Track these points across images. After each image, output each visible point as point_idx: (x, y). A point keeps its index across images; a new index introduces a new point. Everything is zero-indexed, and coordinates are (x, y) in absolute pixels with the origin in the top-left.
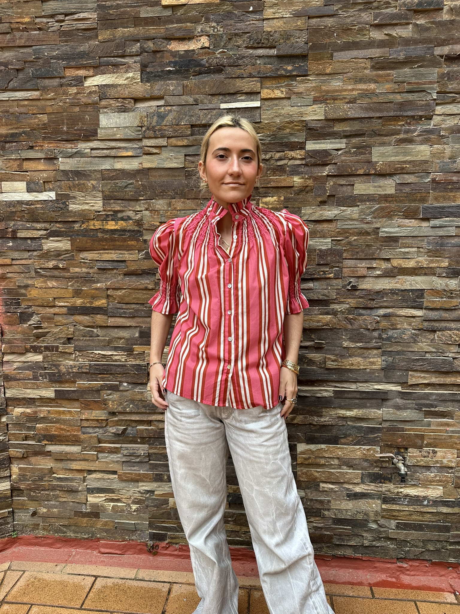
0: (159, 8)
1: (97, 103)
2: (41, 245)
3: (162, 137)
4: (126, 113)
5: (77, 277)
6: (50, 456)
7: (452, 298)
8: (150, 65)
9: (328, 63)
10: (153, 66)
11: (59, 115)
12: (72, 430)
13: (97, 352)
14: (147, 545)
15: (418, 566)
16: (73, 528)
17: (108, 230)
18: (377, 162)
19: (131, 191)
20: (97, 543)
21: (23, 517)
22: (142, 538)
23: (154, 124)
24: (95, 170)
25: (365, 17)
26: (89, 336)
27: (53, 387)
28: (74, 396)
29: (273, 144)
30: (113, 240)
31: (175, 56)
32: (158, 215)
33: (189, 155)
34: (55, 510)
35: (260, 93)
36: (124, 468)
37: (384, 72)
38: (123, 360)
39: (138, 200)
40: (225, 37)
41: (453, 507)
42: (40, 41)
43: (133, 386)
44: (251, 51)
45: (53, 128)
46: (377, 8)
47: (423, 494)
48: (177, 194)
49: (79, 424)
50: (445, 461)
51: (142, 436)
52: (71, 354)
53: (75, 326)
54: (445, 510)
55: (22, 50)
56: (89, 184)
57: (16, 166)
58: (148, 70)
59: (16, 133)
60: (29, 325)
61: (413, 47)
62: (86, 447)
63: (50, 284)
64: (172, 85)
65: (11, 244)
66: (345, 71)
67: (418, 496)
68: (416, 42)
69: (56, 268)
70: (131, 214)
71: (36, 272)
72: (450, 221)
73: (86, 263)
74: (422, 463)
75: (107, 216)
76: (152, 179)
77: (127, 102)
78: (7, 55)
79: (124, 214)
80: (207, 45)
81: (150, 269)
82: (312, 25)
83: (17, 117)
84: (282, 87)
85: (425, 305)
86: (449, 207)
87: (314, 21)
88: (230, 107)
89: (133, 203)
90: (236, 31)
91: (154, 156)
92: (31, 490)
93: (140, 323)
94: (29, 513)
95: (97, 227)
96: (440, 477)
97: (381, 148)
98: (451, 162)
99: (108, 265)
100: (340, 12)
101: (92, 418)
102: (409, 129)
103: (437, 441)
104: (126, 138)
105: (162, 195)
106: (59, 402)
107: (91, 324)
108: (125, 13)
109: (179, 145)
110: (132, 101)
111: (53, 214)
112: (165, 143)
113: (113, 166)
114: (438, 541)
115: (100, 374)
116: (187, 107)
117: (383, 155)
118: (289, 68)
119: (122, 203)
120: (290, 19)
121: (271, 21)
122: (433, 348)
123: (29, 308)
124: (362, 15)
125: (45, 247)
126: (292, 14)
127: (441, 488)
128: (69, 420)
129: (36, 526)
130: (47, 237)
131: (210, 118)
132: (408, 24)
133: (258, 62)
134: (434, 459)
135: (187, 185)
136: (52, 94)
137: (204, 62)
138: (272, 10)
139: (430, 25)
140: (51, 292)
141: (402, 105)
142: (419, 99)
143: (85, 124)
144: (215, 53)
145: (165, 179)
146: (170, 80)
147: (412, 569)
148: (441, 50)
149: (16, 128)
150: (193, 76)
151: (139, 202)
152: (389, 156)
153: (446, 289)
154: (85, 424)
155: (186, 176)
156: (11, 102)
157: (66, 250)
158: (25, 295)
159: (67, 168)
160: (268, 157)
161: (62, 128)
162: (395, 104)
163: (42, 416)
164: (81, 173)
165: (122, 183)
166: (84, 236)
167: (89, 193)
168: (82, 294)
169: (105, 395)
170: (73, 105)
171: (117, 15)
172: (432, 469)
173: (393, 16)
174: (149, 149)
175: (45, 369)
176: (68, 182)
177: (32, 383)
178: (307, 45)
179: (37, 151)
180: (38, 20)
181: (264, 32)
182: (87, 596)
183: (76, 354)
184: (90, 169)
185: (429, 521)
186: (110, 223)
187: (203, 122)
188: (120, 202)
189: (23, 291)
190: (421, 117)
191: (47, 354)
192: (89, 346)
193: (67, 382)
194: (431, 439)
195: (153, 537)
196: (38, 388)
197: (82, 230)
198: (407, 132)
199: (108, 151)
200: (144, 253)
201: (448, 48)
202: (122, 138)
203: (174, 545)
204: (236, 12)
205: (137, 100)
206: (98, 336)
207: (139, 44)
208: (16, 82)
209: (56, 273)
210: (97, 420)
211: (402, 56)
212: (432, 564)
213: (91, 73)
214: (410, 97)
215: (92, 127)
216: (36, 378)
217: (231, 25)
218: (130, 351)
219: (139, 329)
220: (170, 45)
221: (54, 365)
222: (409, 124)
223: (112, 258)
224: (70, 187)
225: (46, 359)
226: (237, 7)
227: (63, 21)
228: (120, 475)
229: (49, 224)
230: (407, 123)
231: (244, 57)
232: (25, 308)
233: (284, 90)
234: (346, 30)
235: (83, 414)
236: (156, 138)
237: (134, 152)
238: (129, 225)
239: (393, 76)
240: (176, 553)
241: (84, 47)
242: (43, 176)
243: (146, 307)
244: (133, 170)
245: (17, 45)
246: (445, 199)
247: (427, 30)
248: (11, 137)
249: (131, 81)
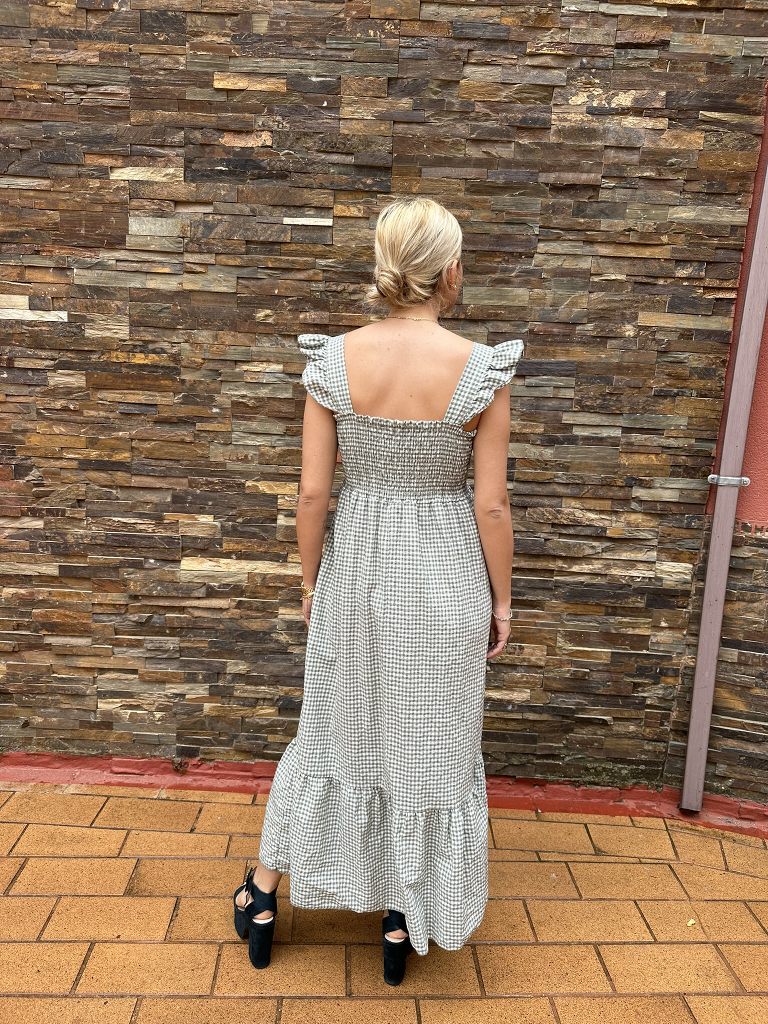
0: (209, 90)
1: (126, 203)
2: (46, 378)
3: (209, 252)
4: (164, 219)
5: (93, 423)
6: (50, 650)
7: (547, 469)
8: (197, 160)
9: (416, 180)
10: (200, 162)
11: (75, 214)
12: (80, 617)
13: (116, 519)
14: (173, 763)
15: (500, 784)
16: (78, 742)
17: (136, 364)
18: (468, 305)
19: (166, 318)
20: (108, 761)
21: (11, 729)
22: (167, 753)
23: (199, 235)
24: (121, 288)
25: (461, 128)
26: (106, 498)
27: (57, 562)
28: (85, 574)
29: (347, 273)
30: (142, 377)
31: (228, 153)
32: (200, 349)
33: (243, 278)
34: (54, 719)
35: (332, 208)
36: (147, 666)
37: (480, 197)
38: (150, 530)
39: (175, 329)
40: (291, 135)
41: (541, 714)
42: (53, 116)
43: (161, 563)
44: (323, 156)
45: (67, 230)
46: (475, 119)
47: (507, 697)
48: (226, 325)
49: (90, 610)
50: (533, 658)
51: (172, 626)
52: (81, 520)
53: (87, 484)
54: (531, 716)
55: (28, 125)
56: (113, 305)
57: (15, 274)
58: (194, 166)
59: (17, 232)
60: (27, 481)
61: (515, 170)
62: (98, 639)
63: (56, 430)
64: (223, 189)
65: (5, 376)
66: (435, 192)
67: (501, 700)
68: (518, 165)
69: (65, 409)
70: (166, 345)
71: (39, 413)
72: (548, 380)
73: (104, 404)
74: (507, 661)
75: (135, 346)
76: (195, 304)
77: (165, 205)
78: (8, 129)
79: (157, 345)
80: (269, 143)
81: (188, 417)
82: (398, 132)
83: (19, 211)
84: (359, 203)
85: (516, 476)
86: (548, 363)
87: (400, 127)
88: (295, 223)
89: (168, 332)
90: (306, 130)
91: (197, 276)
92: (22, 693)
93: (173, 484)
94: (19, 723)
95: (121, 360)
96: (527, 678)
97: (474, 288)
98: (553, 310)
99: (133, 408)
100: (432, 119)
101: (108, 602)
102: (506, 268)
103: (525, 635)
104: (162, 250)
105: (206, 324)
106: (64, 581)
107: (109, 483)
108: (166, 91)
109: (230, 264)
110: (173, 205)
111: (64, 340)
112: (212, 261)
113: (145, 285)
114: (524, 754)
115: (119, 547)
116: (242, 219)
117: (474, 297)
118: (369, 182)
119: (155, 332)
120: (372, 122)
121: (349, 123)
122: (523, 526)
123: (27, 459)
124: (458, 126)
125: (52, 382)
126: (375, 117)
127: (529, 691)
128: (77, 604)
129: (28, 741)
130: (55, 368)
131: (270, 235)
132: (510, 142)
133: (332, 171)
134: (521, 657)
135: (239, 315)
136: (68, 186)
137: (264, 164)
138: (350, 109)
139: (535, 146)
140: (58, 440)
141: (500, 239)
142: (519, 233)
143: (110, 228)
144: (279, 154)
145: (211, 305)
146: (221, 182)
147: (493, 787)
148: (546, 177)
149: (17, 226)
150: (251, 179)
151: (176, 332)
152: (482, 298)
153: (540, 459)
154: (98, 610)
155: (238, 304)
156: (11, 191)
157: (79, 388)
158: (22, 442)
159: (84, 282)
160: (339, 288)
161: (78, 230)
162: (491, 237)
163: (41, 598)
164: (102, 290)
165: (155, 306)
166: (105, 370)
167: (112, 317)
168: (99, 444)
169: (125, 573)
170: (95, 202)
171: (155, 94)
172: (519, 669)
173: (493, 132)
174: (192, 266)
175: (47, 538)
176: (85, 300)
177: (29, 556)
178: (391, 155)
179: (44, 258)
180: (50, 88)
181: (340, 135)
182: (97, 816)
183: (87, 521)
184: (115, 285)
185: (514, 730)
186: (138, 355)
187: (262, 239)
188: (151, 330)
189: (20, 437)
190: (521, 254)
191: (50, 520)
192: (105, 511)
193: (75, 555)
194: (518, 632)
195: (182, 752)
196: (36, 563)
197: (101, 363)
198: (505, 270)
199: (139, 265)
200: (181, 396)
201: (554, 176)
202: (158, 249)
203: (208, 763)
204: (307, 106)
205: (177, 203)
206: (118, 499)
207: (183, 133)
208: (18, 166)
209: (65, 416)
210: (114, 605)
211: (501, 181)
212: (516, 782)
213: (120, 163)
214: (510, 229)
215: (119, 233)
216: (33, 549)
217: (300, 121)
218: (159, 520)
219: (171, 492)
220: (223, 138)
221: (59, 534)
222: (508, 261)
223: (139, 400)
224: (86, 307)
225: (49, 525)
226: (308, 100)
227: (84, 93)
228: (142, 675)
229: (57, 352)
230: (504, 260)
231: (314, 163)
232: (22, 460)
233: (361, 207)
234: (438, 142)
235: (96, 597)
236: (201, 253)
237: (172, 268)
238: (162, 360)
239: (490, 202)
240: (209, 772)
241: (112, 129)
242: (52, 290)
243: (182, 465)
244: (170, 292)
245: (21, 117)
246: (543, 353)
247: (531, 152)
248: (9, 236)
249: (172, 178)
